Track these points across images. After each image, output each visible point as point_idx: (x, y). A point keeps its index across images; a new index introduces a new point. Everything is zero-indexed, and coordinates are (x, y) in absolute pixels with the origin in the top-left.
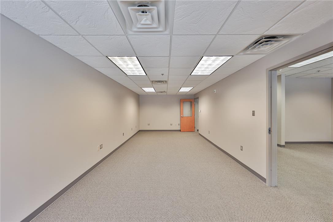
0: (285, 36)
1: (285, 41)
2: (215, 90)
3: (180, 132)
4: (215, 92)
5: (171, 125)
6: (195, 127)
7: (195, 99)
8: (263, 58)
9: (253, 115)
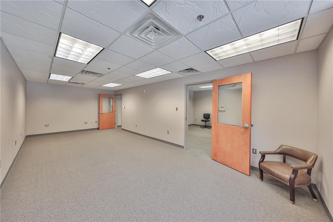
0: (196, 71)
1: (196, 73)
2: (145, 91)
3: (99, 130)
4: (144, 92)
5: (86, 123)
6: (115, 123)
7: (116, 95)
8: (182, 77)
9: (177, 110)
